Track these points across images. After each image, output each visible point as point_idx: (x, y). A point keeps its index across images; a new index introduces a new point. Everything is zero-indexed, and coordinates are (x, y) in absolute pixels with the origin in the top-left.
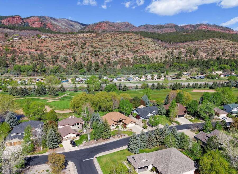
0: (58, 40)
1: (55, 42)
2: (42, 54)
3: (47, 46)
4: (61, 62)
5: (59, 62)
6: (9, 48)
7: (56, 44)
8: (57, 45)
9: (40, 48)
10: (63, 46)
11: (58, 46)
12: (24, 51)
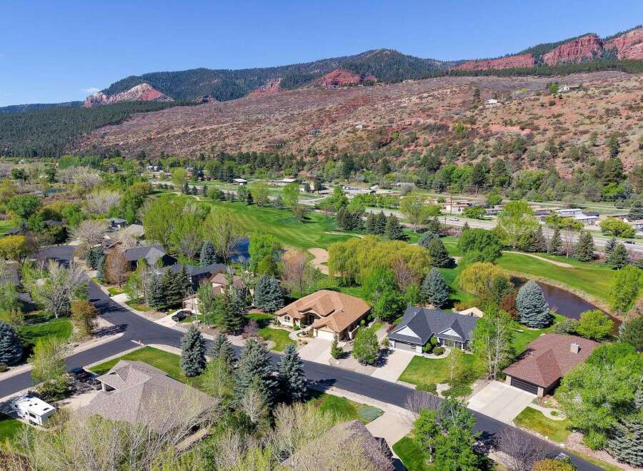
0: (606, 93)
1: (589, 102)
2: (530, 136)
3: (560, 115)
4: (566, 160)
5: (559, 161)
6: (465, 126)
7: (590, 108)
8: (592, 109)
9: (535, 122)
10: (608, 110)
11: (593, 111)
12: (493, 131)
